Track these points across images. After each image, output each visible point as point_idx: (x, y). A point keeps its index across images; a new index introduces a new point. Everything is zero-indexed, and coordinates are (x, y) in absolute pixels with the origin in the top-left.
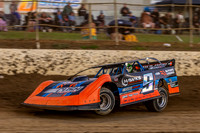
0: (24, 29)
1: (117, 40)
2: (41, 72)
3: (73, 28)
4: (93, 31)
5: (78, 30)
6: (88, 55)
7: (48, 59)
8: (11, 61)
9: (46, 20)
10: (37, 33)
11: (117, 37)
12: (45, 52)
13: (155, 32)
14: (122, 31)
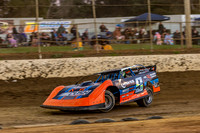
0: (30, 45)
1: (98, 50)
2: (43, 76)
3: (66, 42)
4: (80, 44)
5: (69, 44)
6: (77, 62)
7: (48, 66)
8: (21, 69)
9: (45, 38)
10: (40, 47)
11: (98, 47)
12: (46, 61)
13: (126, 42)
14: (101, 43)
